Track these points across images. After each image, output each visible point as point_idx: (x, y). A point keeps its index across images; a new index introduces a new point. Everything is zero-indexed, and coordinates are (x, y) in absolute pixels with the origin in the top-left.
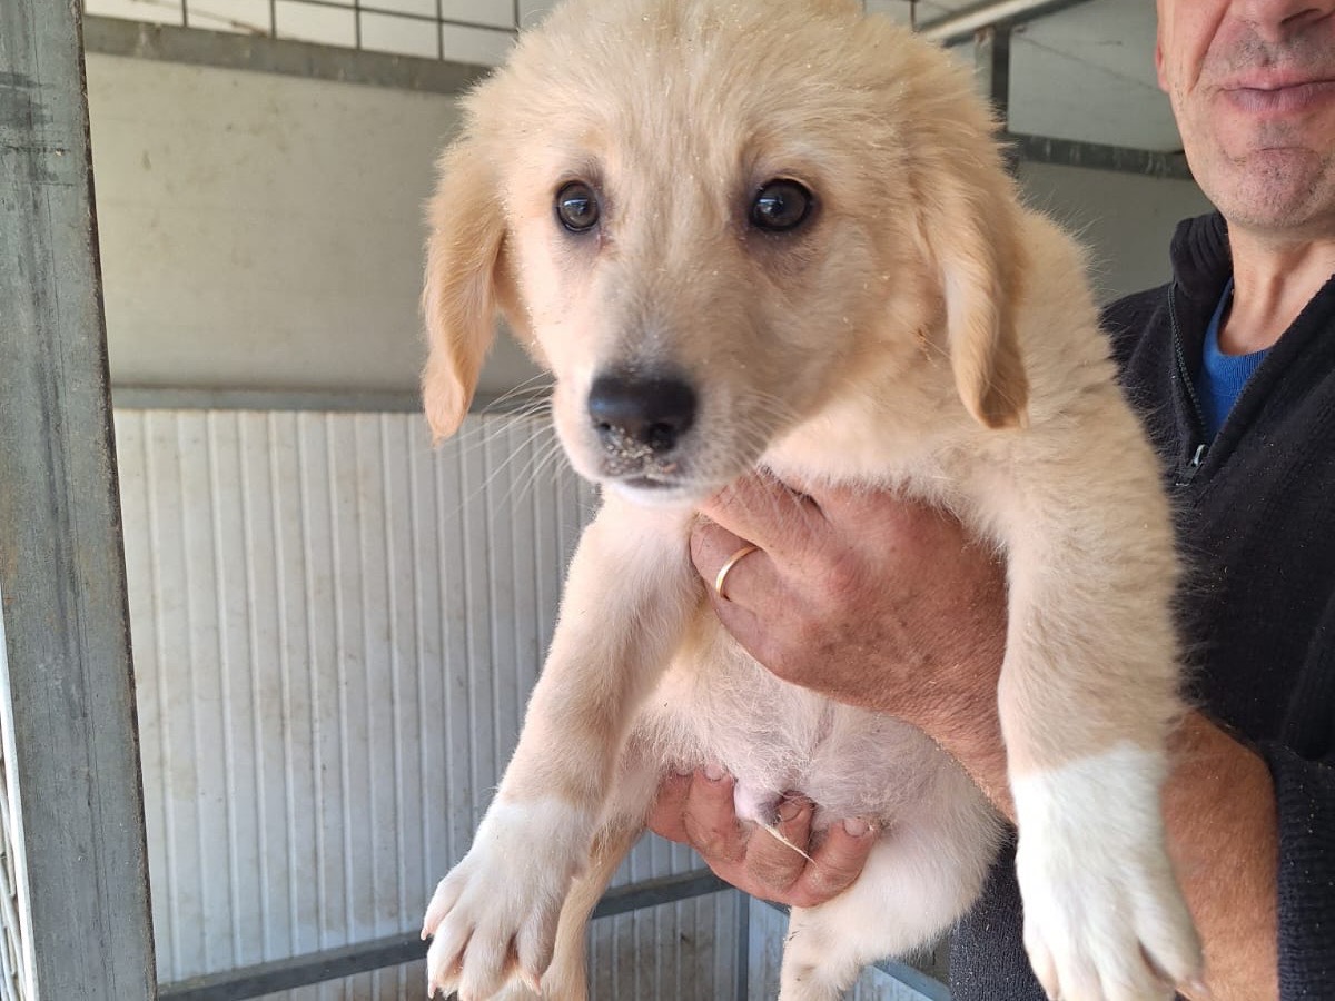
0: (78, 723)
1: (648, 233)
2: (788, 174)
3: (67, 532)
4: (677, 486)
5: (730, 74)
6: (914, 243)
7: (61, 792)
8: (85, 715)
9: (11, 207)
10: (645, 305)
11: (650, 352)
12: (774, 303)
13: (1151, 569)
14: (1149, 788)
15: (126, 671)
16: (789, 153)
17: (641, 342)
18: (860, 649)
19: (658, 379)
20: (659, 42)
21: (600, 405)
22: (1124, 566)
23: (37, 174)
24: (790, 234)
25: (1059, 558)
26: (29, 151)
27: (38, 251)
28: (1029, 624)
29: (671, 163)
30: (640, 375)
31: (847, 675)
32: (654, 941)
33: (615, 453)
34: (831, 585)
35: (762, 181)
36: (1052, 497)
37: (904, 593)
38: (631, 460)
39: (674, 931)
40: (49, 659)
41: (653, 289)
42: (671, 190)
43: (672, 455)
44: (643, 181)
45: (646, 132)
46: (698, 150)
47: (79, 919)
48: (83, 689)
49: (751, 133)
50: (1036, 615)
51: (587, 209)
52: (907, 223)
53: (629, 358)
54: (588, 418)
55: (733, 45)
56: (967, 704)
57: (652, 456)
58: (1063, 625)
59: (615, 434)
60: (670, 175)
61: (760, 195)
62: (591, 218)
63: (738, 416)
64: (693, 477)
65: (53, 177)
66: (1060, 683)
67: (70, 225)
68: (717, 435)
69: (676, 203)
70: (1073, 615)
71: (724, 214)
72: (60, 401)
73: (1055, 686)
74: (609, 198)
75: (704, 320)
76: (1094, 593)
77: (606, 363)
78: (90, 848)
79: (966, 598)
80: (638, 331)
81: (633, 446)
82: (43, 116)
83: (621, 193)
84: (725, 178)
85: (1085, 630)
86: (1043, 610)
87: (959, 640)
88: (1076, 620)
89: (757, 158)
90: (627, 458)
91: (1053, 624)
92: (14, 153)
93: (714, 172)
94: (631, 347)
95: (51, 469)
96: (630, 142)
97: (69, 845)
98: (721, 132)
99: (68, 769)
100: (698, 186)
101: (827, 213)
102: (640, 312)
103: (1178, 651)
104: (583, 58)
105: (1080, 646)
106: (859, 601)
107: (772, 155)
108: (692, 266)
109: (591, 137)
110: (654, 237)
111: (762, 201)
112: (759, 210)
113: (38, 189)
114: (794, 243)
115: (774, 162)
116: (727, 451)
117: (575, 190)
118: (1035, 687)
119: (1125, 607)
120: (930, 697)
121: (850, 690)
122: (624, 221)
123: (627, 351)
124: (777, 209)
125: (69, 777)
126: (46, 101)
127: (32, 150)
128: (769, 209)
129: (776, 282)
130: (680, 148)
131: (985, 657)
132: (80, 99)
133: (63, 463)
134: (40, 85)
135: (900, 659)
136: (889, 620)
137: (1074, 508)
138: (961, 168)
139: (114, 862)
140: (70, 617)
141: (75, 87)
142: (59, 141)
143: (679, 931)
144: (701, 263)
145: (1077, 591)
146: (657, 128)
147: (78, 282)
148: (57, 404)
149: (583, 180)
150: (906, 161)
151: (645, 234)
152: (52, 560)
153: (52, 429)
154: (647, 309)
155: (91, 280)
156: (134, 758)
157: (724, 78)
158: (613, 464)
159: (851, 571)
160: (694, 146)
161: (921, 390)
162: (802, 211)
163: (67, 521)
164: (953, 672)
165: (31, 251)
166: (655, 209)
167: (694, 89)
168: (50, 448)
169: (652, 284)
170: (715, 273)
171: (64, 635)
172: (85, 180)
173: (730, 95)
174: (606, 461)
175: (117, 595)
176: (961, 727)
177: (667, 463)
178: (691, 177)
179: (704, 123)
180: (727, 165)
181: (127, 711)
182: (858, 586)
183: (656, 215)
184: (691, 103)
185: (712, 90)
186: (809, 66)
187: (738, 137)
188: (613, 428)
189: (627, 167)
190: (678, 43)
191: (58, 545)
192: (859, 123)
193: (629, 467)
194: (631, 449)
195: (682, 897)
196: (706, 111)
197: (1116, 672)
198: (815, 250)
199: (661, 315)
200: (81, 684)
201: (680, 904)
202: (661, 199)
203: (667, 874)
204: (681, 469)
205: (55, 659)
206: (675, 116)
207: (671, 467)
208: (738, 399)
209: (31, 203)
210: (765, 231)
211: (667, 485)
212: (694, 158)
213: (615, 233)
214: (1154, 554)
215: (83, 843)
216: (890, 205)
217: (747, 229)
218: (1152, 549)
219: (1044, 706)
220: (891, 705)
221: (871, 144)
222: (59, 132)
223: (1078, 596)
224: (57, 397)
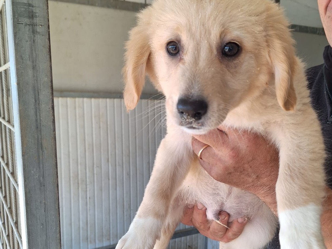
0: (42, 188)
1: (194, 57)
2: (233, 40)
3: (40, 134)
4: (201, 129)
5: (217, 12)
6: (267, 59)
7: (37, 208)
8: (44, 186)
9: (27, 41)
10: (193, 78)
11: (195, 92)
12: (229, 77)
13: (319, 155)
14: (318, 216)
15: (56, 173)
16: (233, 35)
17: (193, 89)
18: (238, 174)
19: (197, 100)
20: (197, 3)
21: (181, 107)
22: (313, 154)
23: (34, 32)
24: (233, 57)
25: (295, 150)
26: (32, 25)
27: (34, 54)
28: (286, 168)
29: (201, 37)
30: (193, 99)
31: (235, 180)
32: (181, 247)
33: (184, 120)
34: (230, 156)
35: (226, 42)
36: (294, 133)
37: (251, 158)
38: (189, 122)
39: (187, 244)
40: (35, 170)
41: (195, 74)
42: (200, 45)
43: (200, 121)
44: (192, 42)
45: (194, 28)
46: (208, 34)
47: (41, 244)
48: (44, 178)
49: (223, 29)
50: (288, 166)
51: (176, 49)
52: (265, 53)
53: (189, 93)
54: (177, 110)
55: (218, 4)
56: (268, 189)
57: (195, 121)
58: (296, 169)
59: (184, 115)
60: (200, 41)
61: (225, 46)
62: (177, 51)
63: (219, 110)
64: (206, 127)
65: (39, 33)
66: (295, 186)
67: (43, 46)
68: (213, 116)
69: (202, 49)
70: (299, 167)
71: (215, 52)
72: (39, 96)
73: (294, 187)
74: (182, 46)
75: (210, 83)
76: (305, 161)
77: (183, 95)
78: (45, 224)
79: (268, 160)
80: (192, 86)
81: (190, 118)
82: (36, 16)
83: (186, 45)
84: (215, 42)
85: (302, 171)
86: (290, 164)
87: (266, 171)
88: (299, 168)
89: (225, 36)
90: (188, 121)
91: (293, 169)
92: (28, 26)
93: (213, 40)
94: (190, 90)
95: (36, 116)
96: (189, 31)
97: (39, 223)
98: (215, 29)
99: (39, 201)
100: (208, 44)
101: (243, 51)
102: (192, 80)
103: (325, 178)
104: (176, 6)
105: (301, 175)
106: (238, 160)
107: (228, 35)
108: (206, 67)
109: (178, 29)
110: (195, 58)
111: (226, 48)
112: (225, 51)
113: (35, 36)
114: (234, 60)
115: (229, 37)
116: (216, 120)
117: (172, 43)
118: (288, 186)
119: (313, 165)
120: (258, 187)
121: (236, 184)
122: (187, 53)
123: (188, 92)
124: (230, 50)
125: (39, 203)
126: (37, 11)
127: (33, 25)
128: (227, 50)
129: (229, 71)
130: (203, 33)
131: (274, 176)
132: (46, 11)
133: (40, 114)
134: (36, 7)
135: (250, 176)
136: (246, 166)
137: (300, 137)
138: (280, 38)
139: (51, 228)
140: (41, 158)
141: (45, 8)
142: (41, 23)
143: (188, 244)
144: (209, 66)
145: (300, 160)
146: (197, 27)
147: (45, 63)
148: (38, 97)
149: (175, 41)
150: (265, 36)
151: (193, 57)
152: (36, 142)
153: (37, 104)
154: (194, 80)
155: (49, 62)
156: (57, 198)
157: (216, 13)
158: (184, 123)
159: (236, 152)
160: (207, 32)
161: (261, 103)
162: (237, 50)
163: (41, 131)
164: (265, 180)
165: (32, 53)
166: (196, 50)
167: (207, 17)
168: (36, 110)
169: (195, 72)
170: (213, 69)
171: (39, 163)
172: (48, 34)
173: (217, 18)
174: (182, 122)
175: (54, 152)
176: (267, 195)
177: (199, 123)
178: (206, 41)
179: (210, 26)
180: (217, 38)
181: (56, 185)
182: (238, 156)
183: (196, 52)
184: (206, 21)
185: (212, 17)
186: (240, 10)
187: (220, 30)
188: (184, 113)
189: (188, 38)
190: (202, 3)
191: (38, 137)
192: (253, 26)
193: (188, 124)
194: (189, 119)
195: (189, 235)
196: (210, 23)
197: (310, 183)
198: (240, 62)
199: (198, 81)
200: (43, 177)
201: (188, 237)
202: (198, 47)
203: (185, 228)
204: (202, 125)
205: (37, 170)
206: (202, 24)
207: (200, 124)
208: (219, 105)
209: (33, 40)
210: (227, 57)
211: (198, 129)
212: (207, 36)
213: (184, 56)
214: (320, 151)
215: (43, 222)
216: (260, 49)
217: (221, 56)
218: (320, 150)
219: (290, 191)
220: (247, 189)
221: (256, 32)
222: (41, 20)
223: (300, 162)
224: (39, 95)
